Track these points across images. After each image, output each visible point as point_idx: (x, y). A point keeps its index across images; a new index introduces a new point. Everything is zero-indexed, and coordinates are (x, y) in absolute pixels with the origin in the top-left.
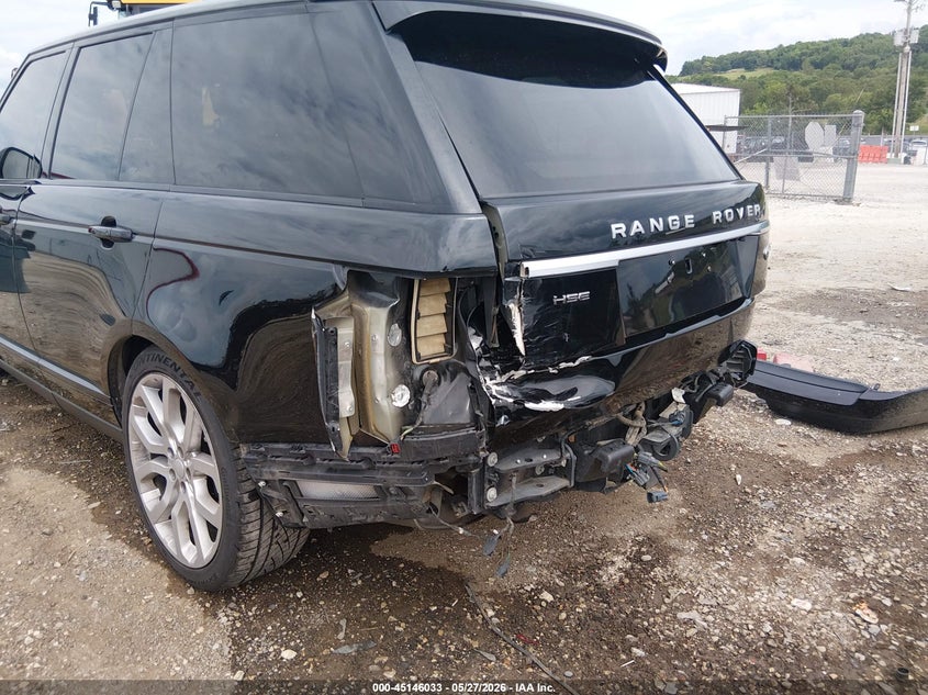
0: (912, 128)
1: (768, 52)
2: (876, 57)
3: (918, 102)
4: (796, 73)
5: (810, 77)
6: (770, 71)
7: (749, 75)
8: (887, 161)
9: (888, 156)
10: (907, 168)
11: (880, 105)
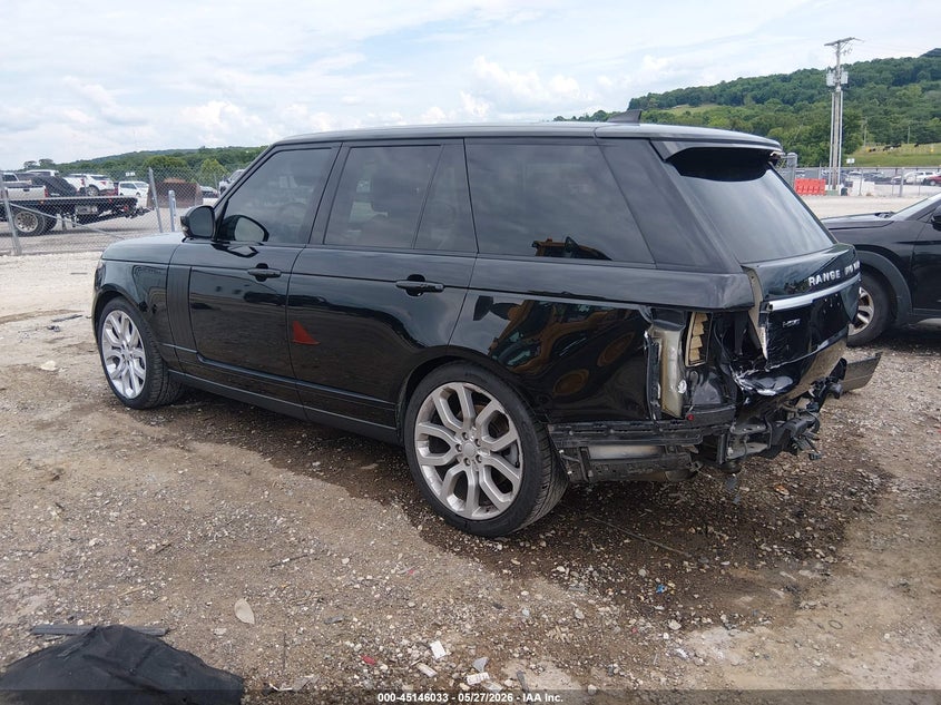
0: (848, 161)
1: (711, 88)
2: (813, 91)
3: (855, 135)
4: (737, 108)
5: (753, 112)
6: (714, 107)
7: (693, 111)
8: (825, 193)
9: (827, 188)
10: (844, 200)
11: (819, 139)
